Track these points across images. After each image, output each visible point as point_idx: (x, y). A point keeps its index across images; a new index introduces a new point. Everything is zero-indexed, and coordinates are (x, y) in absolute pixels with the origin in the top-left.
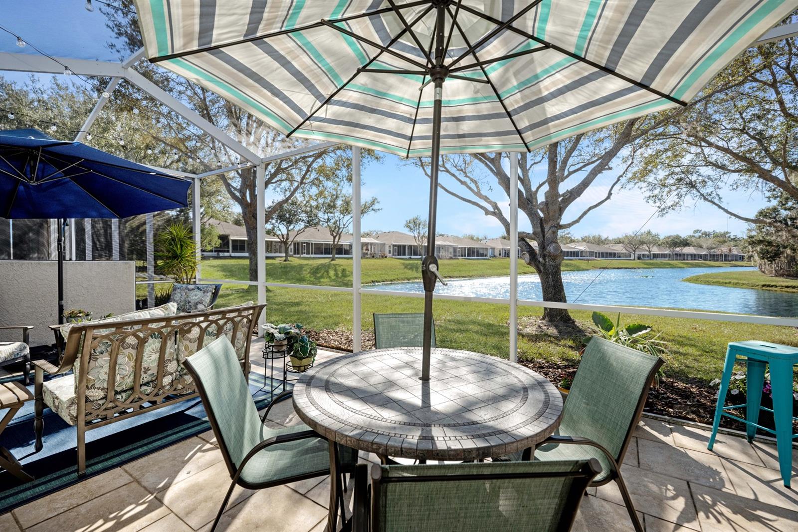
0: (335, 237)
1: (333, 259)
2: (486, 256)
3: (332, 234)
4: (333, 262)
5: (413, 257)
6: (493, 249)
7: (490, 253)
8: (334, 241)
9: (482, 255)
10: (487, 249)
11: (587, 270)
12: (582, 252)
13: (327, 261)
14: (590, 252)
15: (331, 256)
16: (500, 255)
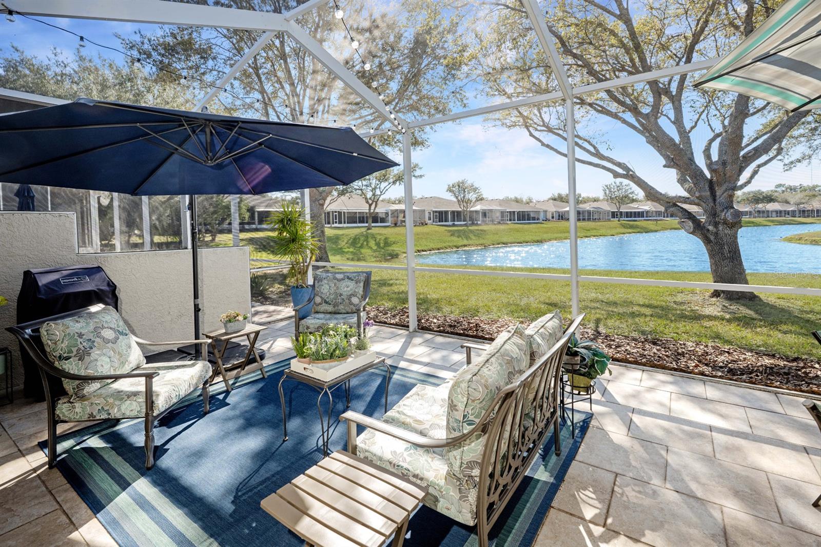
0: (370, 205)
1: (369, 229)
2: (538, 219)
3: (367, 202)
4: (369, 231)
5: (456, 223)
6: (545, 212)
7: (542, 216)
8: (370, 209)
9: (534, 219)
10: (538, 212)
11: (656, 231)
12: (647, 212)
13: (363, 230)
14: (656, 212)
15: (367, 225)
16: (553, 217)
